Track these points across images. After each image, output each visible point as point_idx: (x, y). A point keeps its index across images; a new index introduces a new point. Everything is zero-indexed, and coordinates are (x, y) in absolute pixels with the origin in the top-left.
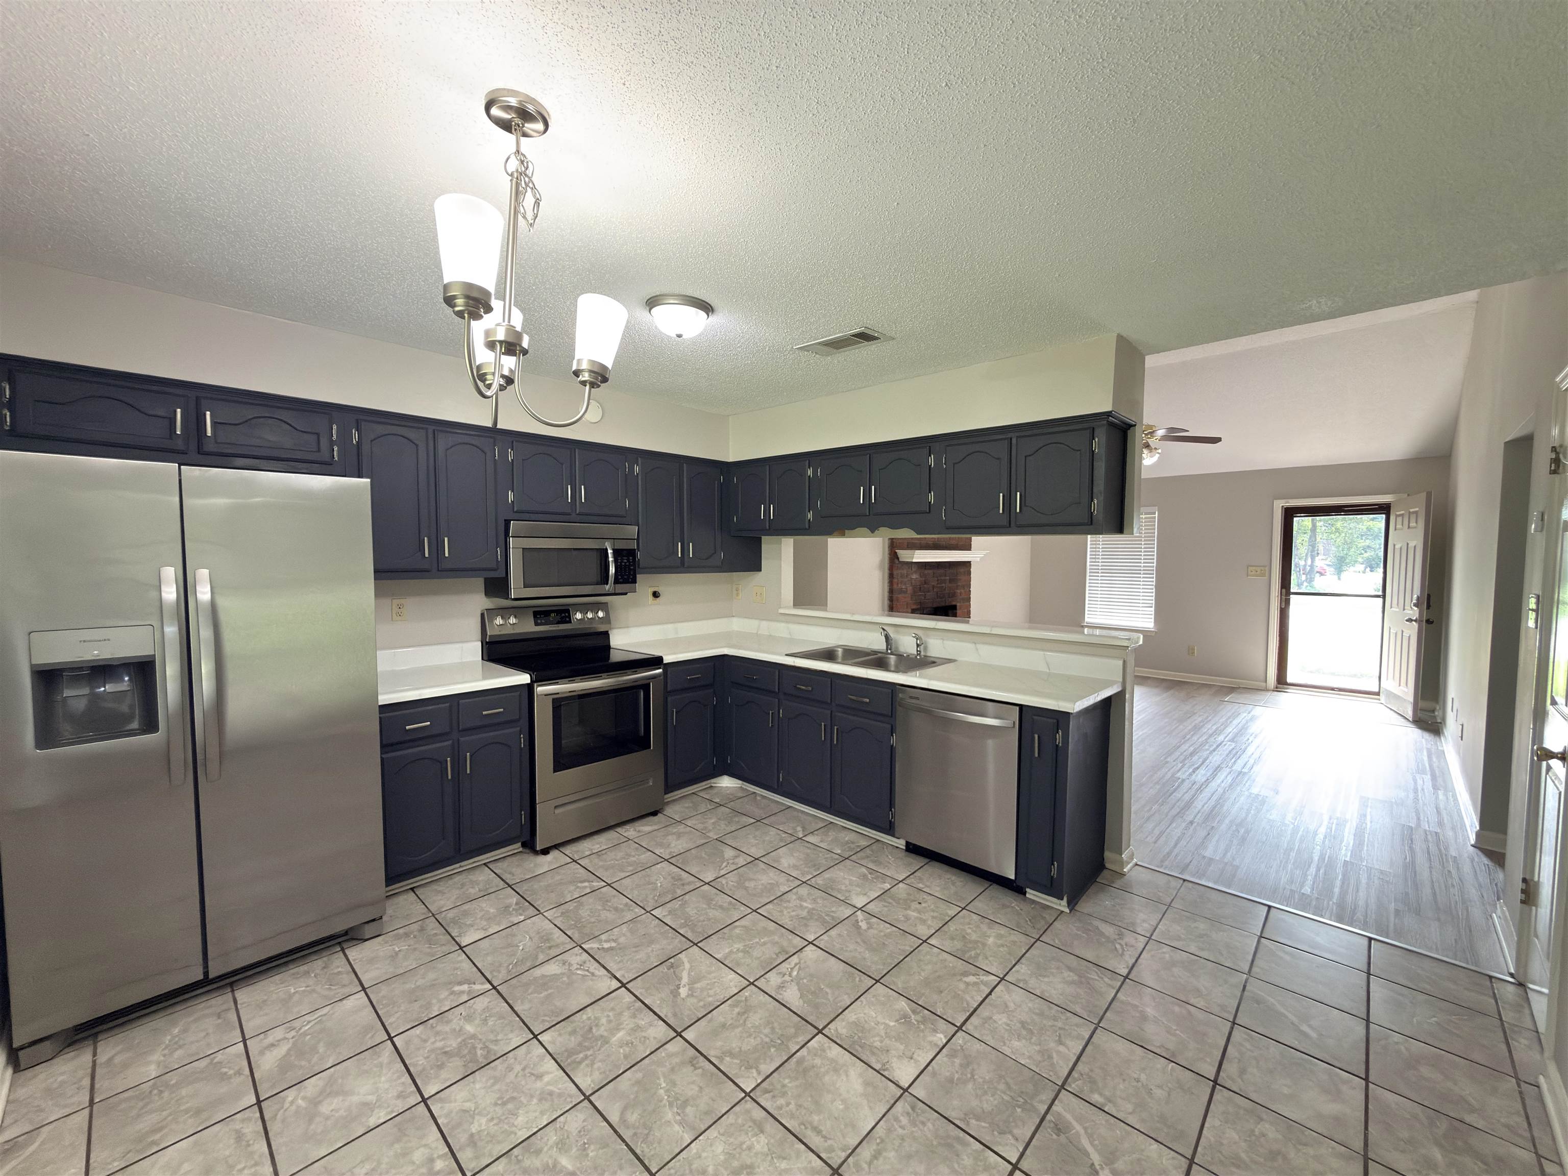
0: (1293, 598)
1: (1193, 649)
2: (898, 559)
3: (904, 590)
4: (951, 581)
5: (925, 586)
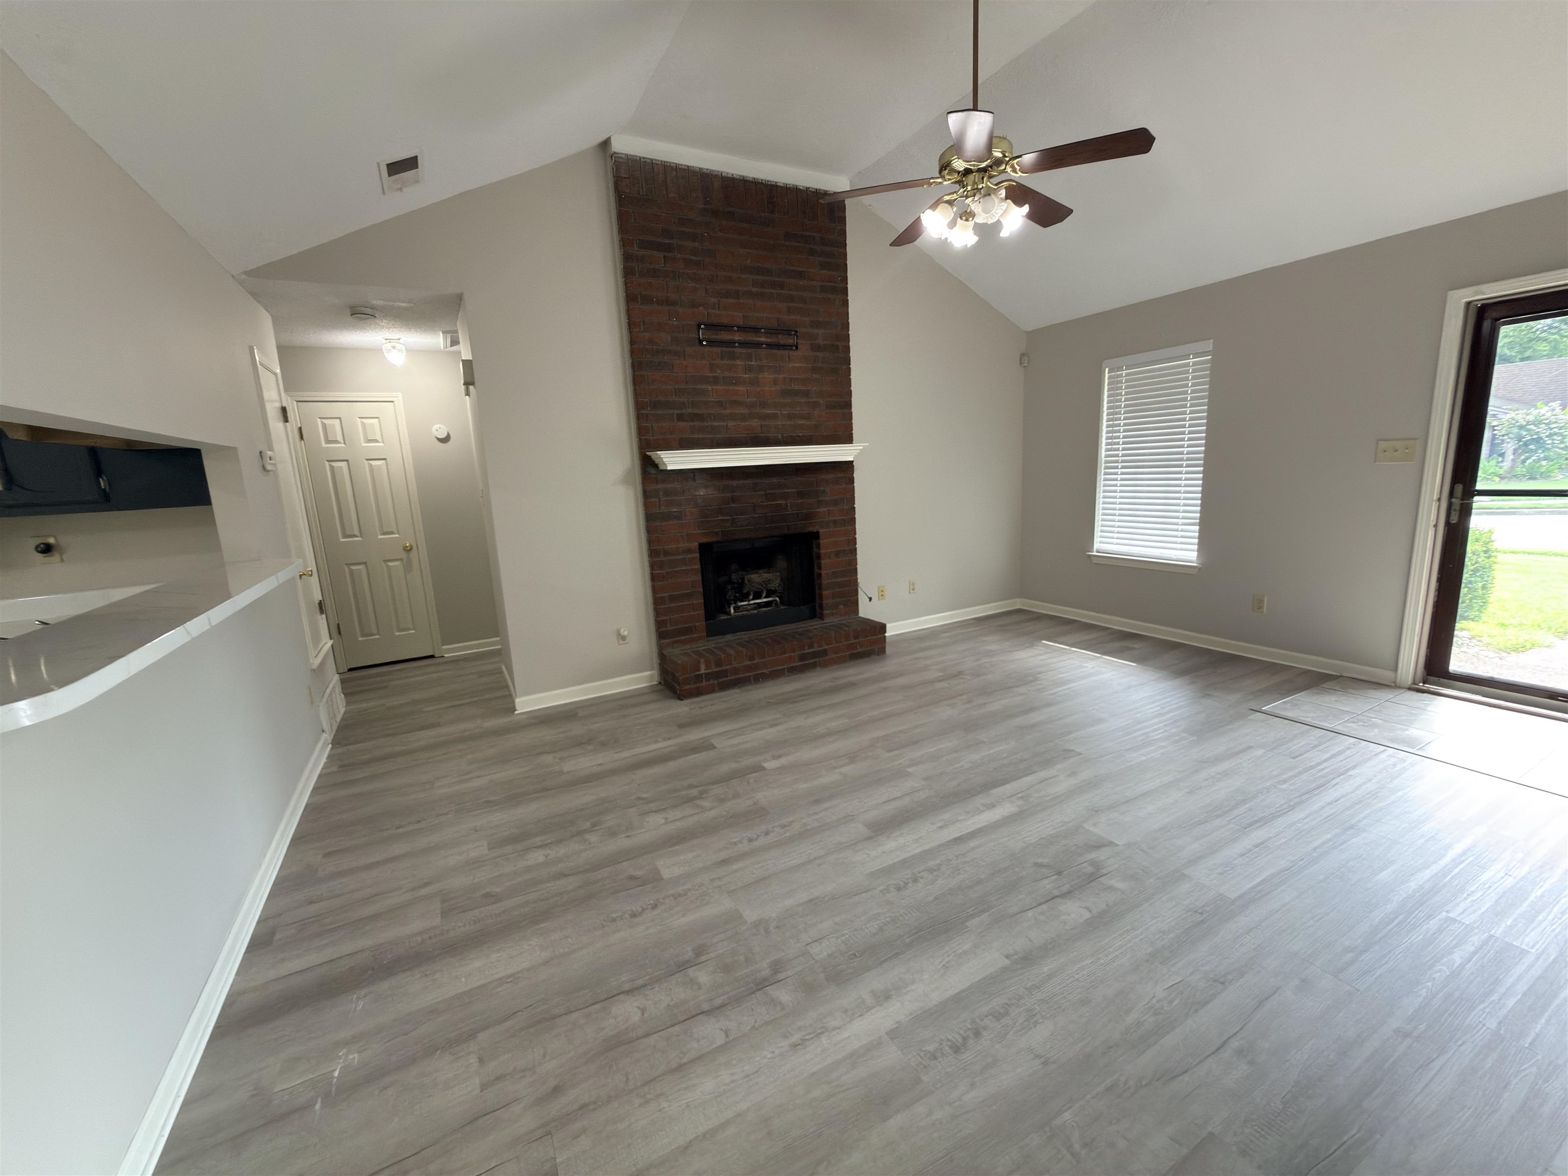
0: (1479, 502)
1: (1261, 601)
2: (656, 466)
3: (675, 514)
4: (801, 494)
5: (733, 505)
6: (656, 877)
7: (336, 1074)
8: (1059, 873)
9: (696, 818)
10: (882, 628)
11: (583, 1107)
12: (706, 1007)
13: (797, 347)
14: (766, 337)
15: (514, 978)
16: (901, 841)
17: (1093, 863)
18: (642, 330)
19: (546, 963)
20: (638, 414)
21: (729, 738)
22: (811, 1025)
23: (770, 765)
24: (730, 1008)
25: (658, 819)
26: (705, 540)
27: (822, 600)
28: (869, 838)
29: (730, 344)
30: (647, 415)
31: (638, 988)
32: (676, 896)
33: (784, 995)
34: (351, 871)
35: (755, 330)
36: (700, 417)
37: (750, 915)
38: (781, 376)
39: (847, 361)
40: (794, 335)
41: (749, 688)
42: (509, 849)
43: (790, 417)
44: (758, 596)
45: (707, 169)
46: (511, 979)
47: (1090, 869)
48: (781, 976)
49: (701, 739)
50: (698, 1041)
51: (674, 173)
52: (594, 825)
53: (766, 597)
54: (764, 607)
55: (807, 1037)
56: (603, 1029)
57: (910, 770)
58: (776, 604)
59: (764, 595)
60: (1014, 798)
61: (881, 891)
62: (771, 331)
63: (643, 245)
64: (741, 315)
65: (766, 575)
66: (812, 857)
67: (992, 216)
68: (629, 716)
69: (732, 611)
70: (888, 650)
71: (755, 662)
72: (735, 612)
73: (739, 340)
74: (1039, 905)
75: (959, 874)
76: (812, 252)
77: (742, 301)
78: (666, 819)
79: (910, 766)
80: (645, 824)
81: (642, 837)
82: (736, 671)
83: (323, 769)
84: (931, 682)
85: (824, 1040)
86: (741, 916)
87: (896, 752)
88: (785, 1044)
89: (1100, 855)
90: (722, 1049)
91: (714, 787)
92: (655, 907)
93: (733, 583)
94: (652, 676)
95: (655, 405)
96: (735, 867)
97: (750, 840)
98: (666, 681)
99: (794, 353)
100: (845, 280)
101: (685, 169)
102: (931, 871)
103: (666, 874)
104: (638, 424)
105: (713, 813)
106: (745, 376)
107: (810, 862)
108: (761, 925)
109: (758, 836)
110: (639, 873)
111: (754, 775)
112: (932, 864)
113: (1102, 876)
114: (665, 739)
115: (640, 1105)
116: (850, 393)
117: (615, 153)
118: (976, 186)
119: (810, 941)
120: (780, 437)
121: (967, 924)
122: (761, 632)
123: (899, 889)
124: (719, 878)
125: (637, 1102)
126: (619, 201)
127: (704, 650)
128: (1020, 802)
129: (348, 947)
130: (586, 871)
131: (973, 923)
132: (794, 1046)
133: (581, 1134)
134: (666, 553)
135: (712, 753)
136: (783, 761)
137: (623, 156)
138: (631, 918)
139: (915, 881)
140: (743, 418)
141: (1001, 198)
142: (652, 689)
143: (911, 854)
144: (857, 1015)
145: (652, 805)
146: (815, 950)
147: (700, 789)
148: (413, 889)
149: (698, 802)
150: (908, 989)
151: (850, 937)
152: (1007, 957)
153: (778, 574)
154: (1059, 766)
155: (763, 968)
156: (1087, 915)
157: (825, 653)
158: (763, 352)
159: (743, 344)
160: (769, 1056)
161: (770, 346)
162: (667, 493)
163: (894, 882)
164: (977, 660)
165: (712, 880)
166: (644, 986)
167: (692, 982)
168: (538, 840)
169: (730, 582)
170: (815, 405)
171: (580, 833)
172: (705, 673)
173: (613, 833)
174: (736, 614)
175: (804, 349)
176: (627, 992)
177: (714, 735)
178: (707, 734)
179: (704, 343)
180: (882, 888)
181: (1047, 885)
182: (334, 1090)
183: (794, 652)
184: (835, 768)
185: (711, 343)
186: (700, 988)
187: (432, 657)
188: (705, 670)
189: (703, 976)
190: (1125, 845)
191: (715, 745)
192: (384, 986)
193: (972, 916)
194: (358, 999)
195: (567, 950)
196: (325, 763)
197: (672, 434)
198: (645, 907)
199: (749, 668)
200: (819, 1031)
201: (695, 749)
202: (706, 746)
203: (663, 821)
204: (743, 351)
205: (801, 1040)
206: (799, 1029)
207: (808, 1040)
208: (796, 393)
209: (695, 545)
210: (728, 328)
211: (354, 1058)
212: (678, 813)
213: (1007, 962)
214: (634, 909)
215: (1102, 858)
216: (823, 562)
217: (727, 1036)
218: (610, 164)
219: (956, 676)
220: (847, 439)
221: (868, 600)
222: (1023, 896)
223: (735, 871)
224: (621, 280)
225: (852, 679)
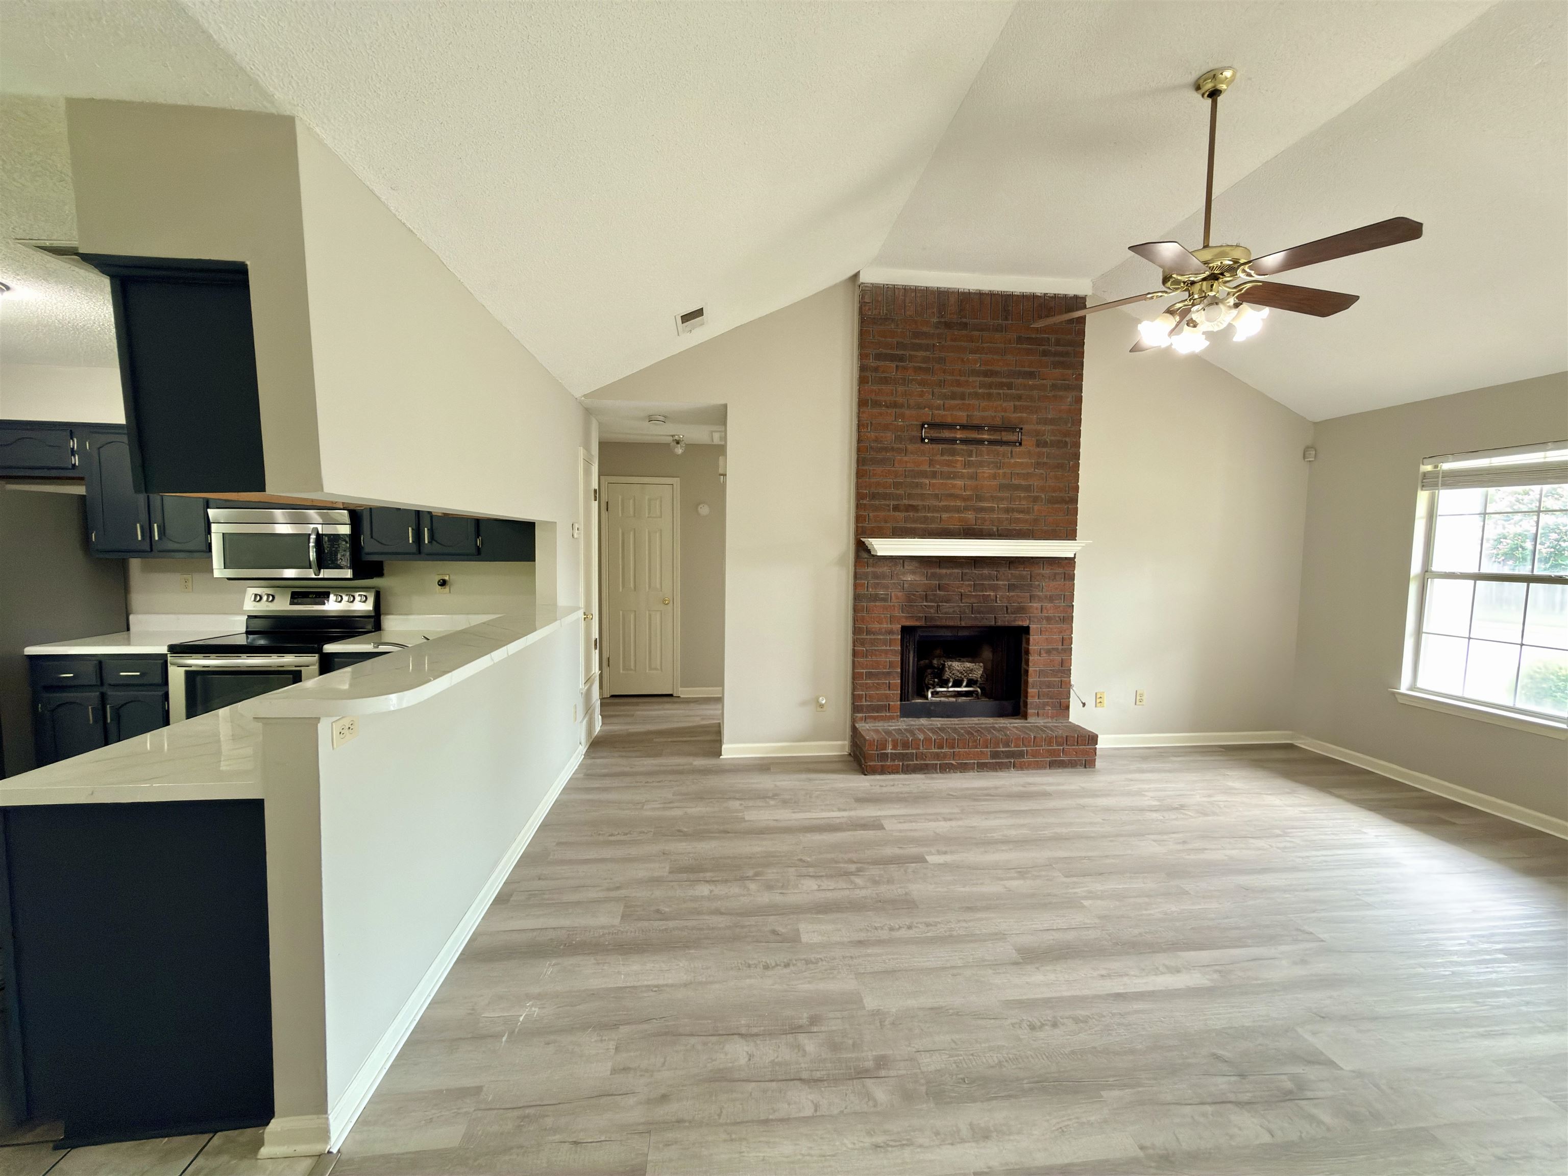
2: (869, 551)
3: (882, 596)
4: (1011, 587)
5: (938, 592)
6: (794, 939)
7: (521, 1019)
8: (1242, 1076)
9: (847, 893)
10: (1093, 739)
11: (679, 1121)
12: (805, 1075)
13: (1020, 444)
14: (988, 435)
15: (658, 988)
16: (1052, 977)
17: (1293, 1078)
18: (869, 430)
19: (685, 985)
20: (857, 504)
21: (900, 822)
22: (898, 1133)
23: (932, 859)
24: (826, 1085)
25: (812, 884)
26: (908, 623)
27: (1027, 698)
28: (1016, 964)
29: (953, 441)
30: (865, 505)
31: (752, 1035)
32: (808, 962)
33: (881, 1093)
34: (571, 862)
35: (978, 428)
36: (914, 508)
37: (871, 1002)
38: (1001, 471)
39: (1077, 456)
40: (1019, 432)
41: (935, 775)
42: (684, 876)
43: (1007, 511)
44: (957, 683)
45: (945, 288)
46: (657, 989)
47: (1289, 1085)
48: (883, 1073)
49: (873, 817)
50: (789, 1104)
51: (913, 294)
52: (756, 874)
53: (966, 686)
54: (965, 697)
55: (891, 1143)
56: (713, 1060)
57: (1086, 903)
58: (977, 694)
59: (964, 684)
60: (1208, 969)
61: (1013, 1025)
62: (993, 429)
63: (878, 357)
64: (965, 414)
65: (968, 665)
66: (948, 965)
67: (1219, 323)
68: (814, 780)
69: (930, 695)
70: (1099, 763)
71: (943, 751)
72: (932, 697)
73: (961, 438)
74: (1203, 1103)
75: (1109, 1034)
76: (1045, 353)
77: (967, 402)
78: (819, 886)
79: (1086, 898)
80: (800, 886)
81: (793, 897)
82: (923, 756)
83: (574, 774)
84: (1142, 810)
85: (907, 1153)
86: (861, 1000)
87: (1075, 879)
88: (868, 1141)
89: (1311, 1073)
90: (806, 1120)
91: (871, 867)
92: (787, 965)
93: (934, 668)
94: (843, 746)
95: (874, 496)
96: (869, 951)
97: (892, 929)
98: (854, 752)
99: (1018, 449)
100: (1080, 377)
101: (924, 290)
102: (1076, 1020)
103: (805, 938)
104: (856, 512)
105: (863, 893)
106: (964, 471)
107: (944, 968)
108: (878, 1015)
109: (900, 927)
110: (781, 929)
111: (913, 865)
112: (1081, 1013)
113: (1303, 1099)
114: (840, 810)
115: (725, 1141)
116: (1076, 489)
117: (862, 283)
118: (1204, 295)
119: (921, 1048)
120: (995, 529)
121: (1102, 1093)
122: (955, 721)
123: (1033, 1028)
124: (851, 957)
125: (724, 1136)
126: (862, 322)
127: (894, 730)
128: (1216, 976)
129: (552, 922)
130: (741, 914)
131: (1108, 1095)
132: (877, 1146)
133: (672, 1144)
134: (869, 632)
135: (879, 833)
136: (948, 858)
137: (869, 285)
138: (764, 969)
139: (1055, 1025)
140: (958, 510)
141: (1229, 307)
142: (840, 760)
143: (1058, 995)
144: (947, 1142)
145: (811, 870)
146: (925, 1059)
147: (859, 865)
148: (609, 890)
149: (852, 877)
150: (1012, 1138)
151: (964, 1059)
152: (1142, 1148)
153: (981, 664)
154: (1284, 948)
155: (868, 1057)
156: (1266, 1138)
157: (1021, 754)
158: (984, 448)
159: (964, 441)
160: (850, 1146)
161: (991, 442)
162: (876, 576)
163: (1031, 1020)
164: (1210, 796)
165: (844, 957)
166: (757, 1035)
167: (799, 1047)
168: (708, 875)
169: (931, 666)
170: (1036, 499)
171: (743, 879)
172: (891, 753)
173: (769, 887)
174: (934, 699)
175: (1029, 443)
176: (741, 1035)
177: (885, 817)
178: (879, 813)
179: (926, 441)
180: (1014, 1021)
181: (1221, 1084)
182: (517, 1030)
183: (987, 747)
184: (1002, 879)
185: (933, 440)
186: (804, 1056)
187: (671, 695)
188: (891, 749)
189: (810, 1045)
190: (1353, 1071)
191: (885, 826)
192: (569, 962)
193: (1111, 1087)
194: (550, 965)
195: (704, 980)
196: (577, 769)
197: (886, 522)
198: (778, 962)
199: (937, 756)
200: (904, 1142)
201: (864, 826)
202: (876, 825)
203: (816, 887)
204: (964, 447)
205: (885, 1143)
206: (885, 1132)
207: (892, 1146)
208: (1018, 487)
209: (897, 627)
210: (951, 427)
211: (535, 1011)
212: (831, 884)
213: (1141, 1154)
214: (768, 962)
215: (1312, 1077)
216: (1031, 658)
217: (816, 1111)
218: (857, 292)
219: (1176, 809)
220: (1070, 534)
221: (1082, 705)
222: (1185, 1086)
223: (869, 955)
224: (856, 388)
225: (1048, 788)
